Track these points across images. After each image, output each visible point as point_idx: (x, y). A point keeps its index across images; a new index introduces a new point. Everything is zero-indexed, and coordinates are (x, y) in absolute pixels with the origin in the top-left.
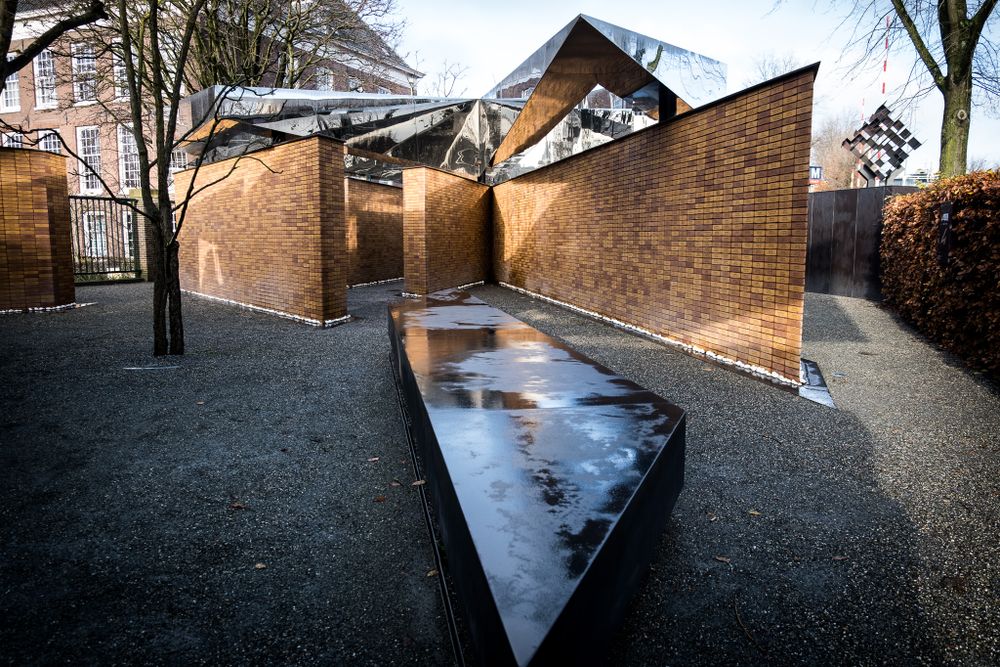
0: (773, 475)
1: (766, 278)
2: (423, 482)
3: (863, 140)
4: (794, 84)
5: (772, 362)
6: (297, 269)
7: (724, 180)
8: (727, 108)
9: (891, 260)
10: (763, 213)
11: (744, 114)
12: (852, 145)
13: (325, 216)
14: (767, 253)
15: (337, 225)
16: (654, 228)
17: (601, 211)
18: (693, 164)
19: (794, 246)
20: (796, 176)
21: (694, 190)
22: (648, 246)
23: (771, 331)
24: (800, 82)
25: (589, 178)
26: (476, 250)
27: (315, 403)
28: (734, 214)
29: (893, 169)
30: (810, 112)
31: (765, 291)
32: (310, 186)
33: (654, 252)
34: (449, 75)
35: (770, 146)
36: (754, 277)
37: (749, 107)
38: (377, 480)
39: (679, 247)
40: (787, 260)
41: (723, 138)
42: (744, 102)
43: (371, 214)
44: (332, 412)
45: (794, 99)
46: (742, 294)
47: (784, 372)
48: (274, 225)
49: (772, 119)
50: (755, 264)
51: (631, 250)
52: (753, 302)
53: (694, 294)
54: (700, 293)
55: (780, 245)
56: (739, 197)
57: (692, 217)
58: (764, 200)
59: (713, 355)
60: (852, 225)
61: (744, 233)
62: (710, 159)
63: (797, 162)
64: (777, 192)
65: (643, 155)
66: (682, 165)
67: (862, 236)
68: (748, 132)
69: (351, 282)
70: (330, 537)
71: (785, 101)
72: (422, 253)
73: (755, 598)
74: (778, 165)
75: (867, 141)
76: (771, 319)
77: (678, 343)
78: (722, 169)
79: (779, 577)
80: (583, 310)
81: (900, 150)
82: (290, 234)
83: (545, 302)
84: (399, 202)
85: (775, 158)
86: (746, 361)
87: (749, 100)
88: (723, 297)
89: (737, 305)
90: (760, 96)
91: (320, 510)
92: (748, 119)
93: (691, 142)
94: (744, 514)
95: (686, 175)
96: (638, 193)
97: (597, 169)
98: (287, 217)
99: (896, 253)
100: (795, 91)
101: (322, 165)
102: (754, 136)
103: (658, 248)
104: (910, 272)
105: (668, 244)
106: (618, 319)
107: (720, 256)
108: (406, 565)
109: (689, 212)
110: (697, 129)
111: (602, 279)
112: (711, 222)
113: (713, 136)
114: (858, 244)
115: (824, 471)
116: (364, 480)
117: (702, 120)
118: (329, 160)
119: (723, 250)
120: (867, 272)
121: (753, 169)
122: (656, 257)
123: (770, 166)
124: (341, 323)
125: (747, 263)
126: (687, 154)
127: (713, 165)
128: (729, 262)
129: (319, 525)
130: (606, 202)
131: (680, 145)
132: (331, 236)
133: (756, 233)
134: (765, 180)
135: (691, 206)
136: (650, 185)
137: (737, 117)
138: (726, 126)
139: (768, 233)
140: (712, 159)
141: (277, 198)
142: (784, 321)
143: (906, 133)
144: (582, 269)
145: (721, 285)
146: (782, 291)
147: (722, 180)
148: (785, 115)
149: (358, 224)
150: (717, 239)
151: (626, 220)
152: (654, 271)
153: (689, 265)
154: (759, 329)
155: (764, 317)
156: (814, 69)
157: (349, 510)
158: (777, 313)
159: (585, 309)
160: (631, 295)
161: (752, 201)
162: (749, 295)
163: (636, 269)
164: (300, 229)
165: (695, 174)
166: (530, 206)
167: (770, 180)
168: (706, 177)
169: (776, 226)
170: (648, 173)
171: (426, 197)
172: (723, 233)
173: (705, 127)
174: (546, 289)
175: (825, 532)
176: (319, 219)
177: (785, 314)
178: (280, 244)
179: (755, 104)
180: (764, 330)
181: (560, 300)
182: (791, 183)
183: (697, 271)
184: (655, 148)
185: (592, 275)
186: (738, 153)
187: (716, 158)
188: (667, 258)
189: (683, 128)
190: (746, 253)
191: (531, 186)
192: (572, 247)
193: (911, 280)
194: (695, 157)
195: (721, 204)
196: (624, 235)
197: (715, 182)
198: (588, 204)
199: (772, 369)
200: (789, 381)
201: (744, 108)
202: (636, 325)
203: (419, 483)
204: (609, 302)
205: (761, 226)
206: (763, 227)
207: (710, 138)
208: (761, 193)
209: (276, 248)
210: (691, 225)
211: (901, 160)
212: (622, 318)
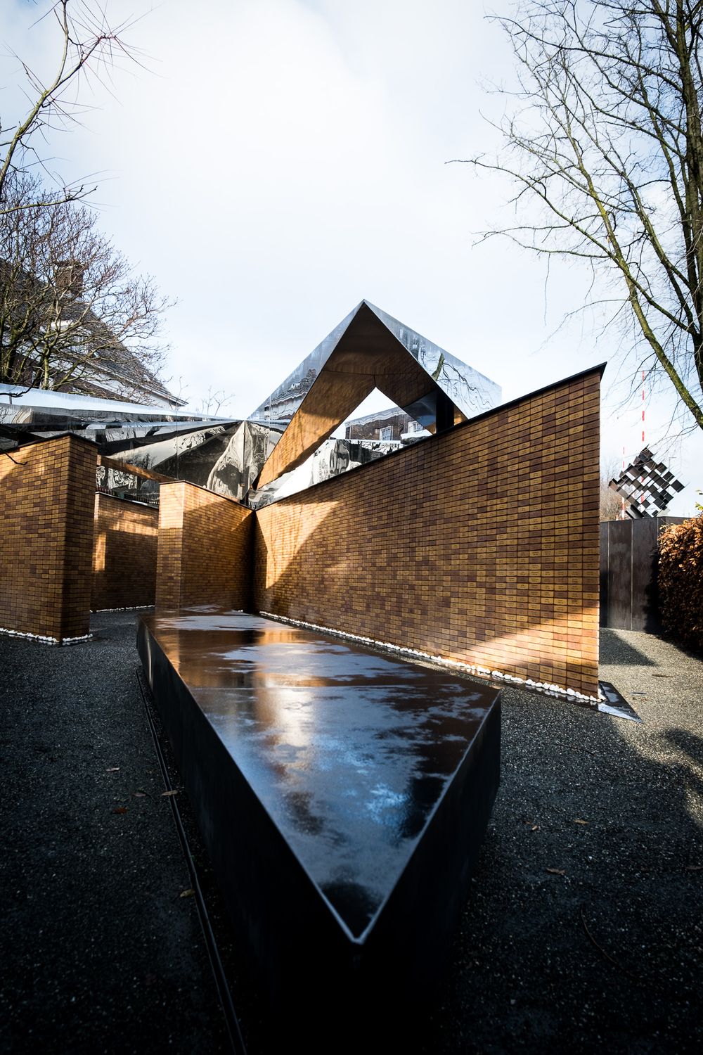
0: (592, 784)
1: (557, 587)
2: (175, 792)
3: (628, 481)
4: (580, 386)
5: (567, 678)
6: (34, 580)
7: (508, 487)
8: (510, 414)
9: (671, 589)
10: (552, 518)
11: (528, 419)
12: (619, 486)
13: (72, 521)
14: (557, 560)
15: (84, 532)
16: (432, 543)
17: (375, 528)
18: (474, 473)
19: (586, 551)
20: (586, 478)
21: (476, 500)
22: (426, 562)
23: (564, 644)
24: (586, 384)
25: (361, 495)
26: (235, 576)
27: (44, 713)
28: (520, 522)
29: (659, 510)
30: (598, 413)
31: (556, 601)
32: (56, 489)
33: (433, 568)
34: (213, 401)
35: (557, 449)
36: (543, 587)
37: (533, 411)
38: (117, 791)
39: (460, 561)
40: (579, 566)
41: (506, 445)
42: (528, 407)
43: (122, 534)
44: (65, 722)
45: (580, 400)
46: (530, 606)
47: (581, 688)
48: (12, 533)
49: (558, 422)
50: (544, 572)
51: (406, 567)
52: (543, 614)
53: (477, 610)
54: (484, 608)
55: (571, 550)
56: (525, 503)
57: (473, 528)
58: (552, 504)
59: (501, 675)
60: (627, 556)
61: (532, 541)
62: (493, 467)
63: (586, 463)
64: (566, 496)
65: (420, 468)
66: (462, 475)
67: (638, 567)
68: (532, 437)
69: (95, 607)
70: (50, 853)
71: (571, 404)
72: (177, 575)
73: (606, 914)
74: (566, 468)
75: (632, 482)
76: (564, 630)
77: (460, 664)
78: (506, 475)
79: (628, 890)
80: (353, 636)
81: (664, 491)
82: (29, 542)
83: (310, 629)
84: (154, 525)
85: (563, 461)
86: (537, 679)
87: (533, 404)
88: (511, 611)
89: (525, 619)
90: (545, 400)
91: (39, 823)
92: (533, 424)
93: (471, 451)
94: (569, 824)
95: (467, 485)
96: (415, 507)
97: (370, 485)
98: (28, 523)
99: (675, 582)
100: (581, 393)
101: (72, 466)
102: (540, 441)
103: (437, 563)
104: (693, 597)
105: (447, 558)
106: (392, 643)
107: (505, 567)
108: (151, 884)
109: (470, 523)
110: (477, 438)
111: (375, 600)
112: (494, 531)
113: (495, 443)
114: (635, 576)
115: (649, 781)
116: (100, 791)
117: (484, 428)
118: (81, 462)
119: (508, 560)
120: (645, 603)
121: (539, 473)
122: (435, 572)
123: (557, 470)
124: (81, 642)
125: (535, 572)
126: (468, 462)
127: (495, 472)
128: (515, 573)
129: (37, 840)
130: (380, 518)
131: (460, 454)
132: (77, 545)
133: (544, 540)
134: (552, 484)
135: (473, 517)
136: (428, 498)
137: (521, 422)
138: (509, 432)
139: (557, 539)
140: (495, 466)
141: (18, 503)
142: (579, 632)
143: (669, 476)
144: (351, 592)
145: (507, 598)
146: (575, 600)
147: (506, 488)
148: (572, 417)
149: (107, 544)
150: (502, 549)
151: (401, 536)
152: (432, 588)
153: (472, 578)
154: (551, 642)
155: (556, 629)
156: (600, 370)
157: (78, 823)
158: (570, 624)
159: (356, 634)
160: (407, 615)
161: (539, 507)
162: (538, 607)
163: (412, 587)
164: (41, 536)
165: (476, 483)
166: (296, 528)
167: (557, 483)
168: (489, 486)
169: (565, 531)
170: (425, 485)
171: (185, 514)
172: (508, 542)
173: (487, 434)
174: (312, 617)
175: (668, 841)
176: (64, 524)
177: (579, 625)
178: (17, 553)
179: (540, 408)
180: (556, 643)
181: (327, 627)
182: (580, 486)
183: (480, 585)
184: (433, 459)
185: (363, 597)
186: (523, 459)
187: (499, 465)
188: (447, 573)
189: (463, 438)
190: (533, 561)
191: (298, 507)
192: (341, 569)
193: (695, 606)
194: (476, 466)
195: (505, 512)
196: (400, 552)
197: (499, 490)
198: (359, 523)
199: (566, 686)
200: (587, 698)
201: (528, 413)
202: (413, 649)
203: (169, 793)
204: (382, 625)
205: (549, 533)
206: (552, 533)
207: (491, 445)
208: (549, 498)
209: (12, 558)
210: (473, 536)
211: (667, 502)
212: (397, 641)
